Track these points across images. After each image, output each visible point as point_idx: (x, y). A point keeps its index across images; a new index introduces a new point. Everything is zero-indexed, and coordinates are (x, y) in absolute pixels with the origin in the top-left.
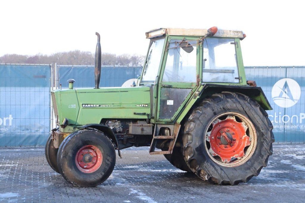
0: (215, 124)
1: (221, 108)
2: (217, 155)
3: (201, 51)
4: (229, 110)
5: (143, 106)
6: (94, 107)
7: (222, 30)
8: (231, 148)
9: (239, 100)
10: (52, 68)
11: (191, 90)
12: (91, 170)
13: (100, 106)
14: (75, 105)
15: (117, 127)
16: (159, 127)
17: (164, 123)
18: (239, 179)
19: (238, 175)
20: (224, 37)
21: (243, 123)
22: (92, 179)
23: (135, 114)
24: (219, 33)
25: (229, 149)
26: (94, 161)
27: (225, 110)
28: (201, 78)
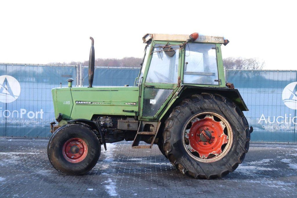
0: (194, 122)
1: (198, 108)
2: (195, 151)
3: (183, 55)
4: (207, 110)
5: (131, 104)
6: (86, 104)
7: (203, 36)
8: (209, 145)
9: (216, 100)
10: (77, 69)
11: (173, 90)
12: (77, 160)
13: (91, 103)
14: (69, 102)
15: (108, 123)
16: (144, 124)
17: (148, 120)
18: (215, 174)
19: (213, 170)
20: (206, 42)
21: (221, 122)
22: (78, 168)
23: (124, 111)
24: (201, 39)
25: (208, 146)
26: (81, 153)
27: (202, 110)
28: (182, 80)
